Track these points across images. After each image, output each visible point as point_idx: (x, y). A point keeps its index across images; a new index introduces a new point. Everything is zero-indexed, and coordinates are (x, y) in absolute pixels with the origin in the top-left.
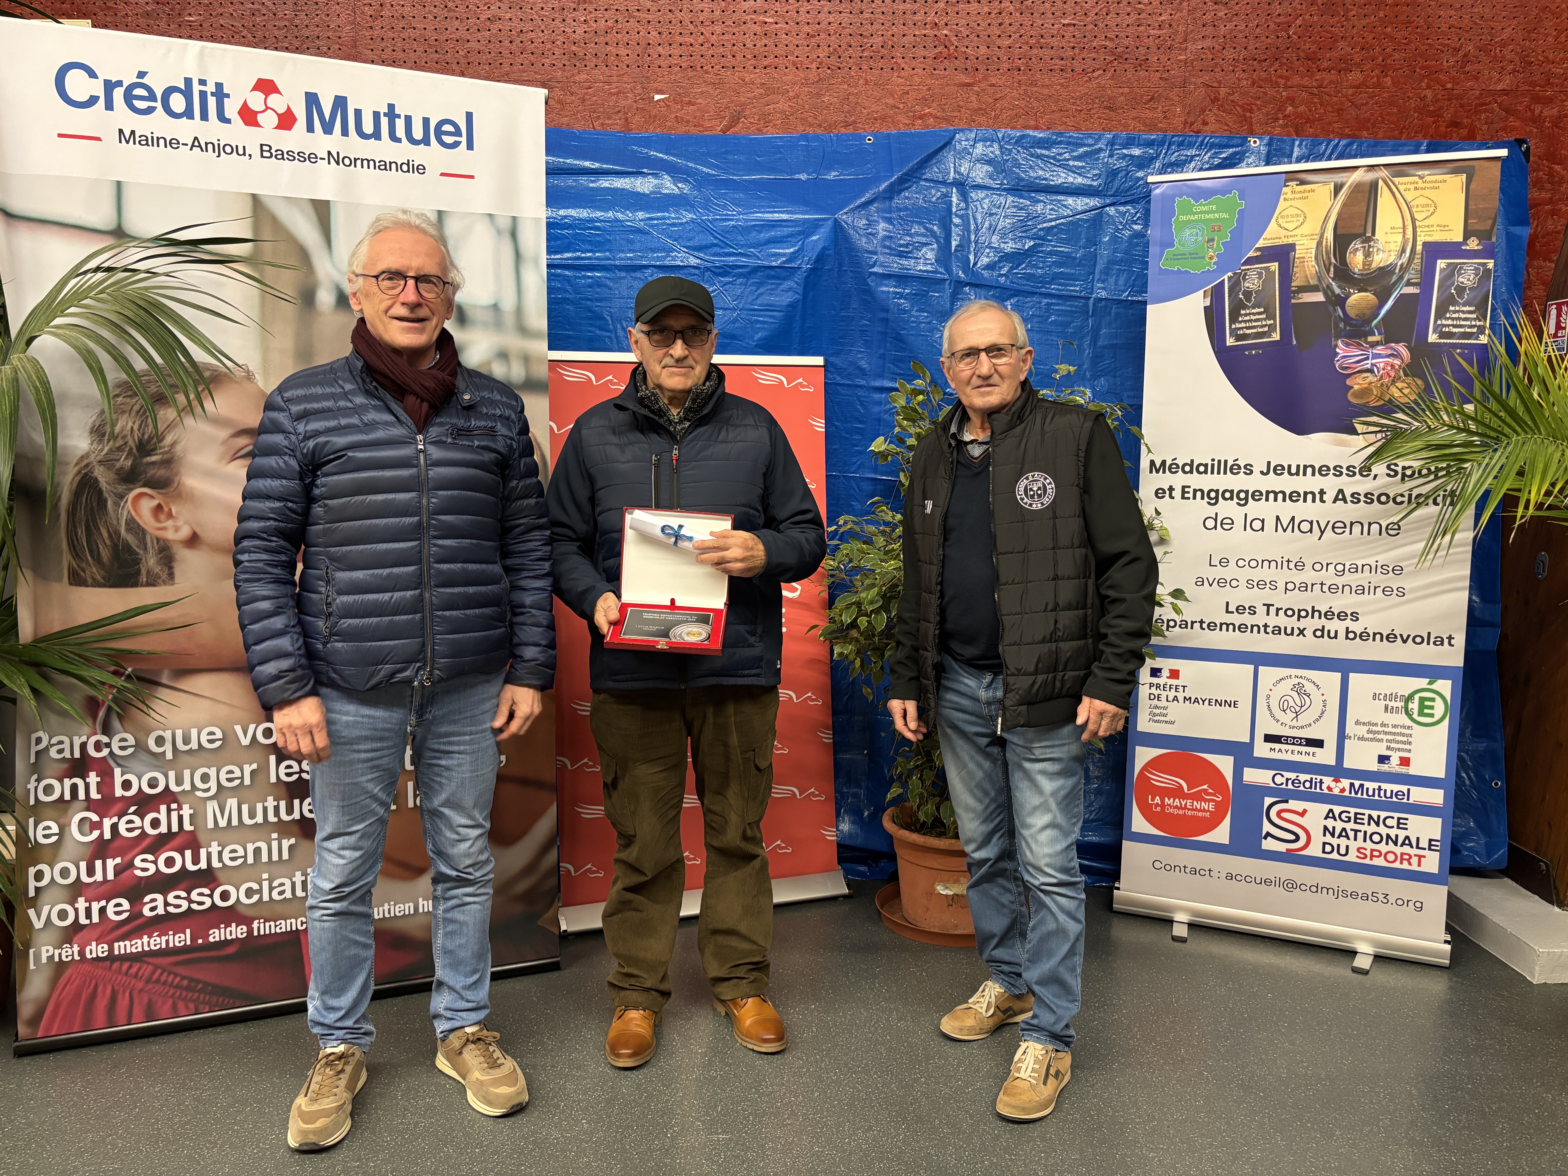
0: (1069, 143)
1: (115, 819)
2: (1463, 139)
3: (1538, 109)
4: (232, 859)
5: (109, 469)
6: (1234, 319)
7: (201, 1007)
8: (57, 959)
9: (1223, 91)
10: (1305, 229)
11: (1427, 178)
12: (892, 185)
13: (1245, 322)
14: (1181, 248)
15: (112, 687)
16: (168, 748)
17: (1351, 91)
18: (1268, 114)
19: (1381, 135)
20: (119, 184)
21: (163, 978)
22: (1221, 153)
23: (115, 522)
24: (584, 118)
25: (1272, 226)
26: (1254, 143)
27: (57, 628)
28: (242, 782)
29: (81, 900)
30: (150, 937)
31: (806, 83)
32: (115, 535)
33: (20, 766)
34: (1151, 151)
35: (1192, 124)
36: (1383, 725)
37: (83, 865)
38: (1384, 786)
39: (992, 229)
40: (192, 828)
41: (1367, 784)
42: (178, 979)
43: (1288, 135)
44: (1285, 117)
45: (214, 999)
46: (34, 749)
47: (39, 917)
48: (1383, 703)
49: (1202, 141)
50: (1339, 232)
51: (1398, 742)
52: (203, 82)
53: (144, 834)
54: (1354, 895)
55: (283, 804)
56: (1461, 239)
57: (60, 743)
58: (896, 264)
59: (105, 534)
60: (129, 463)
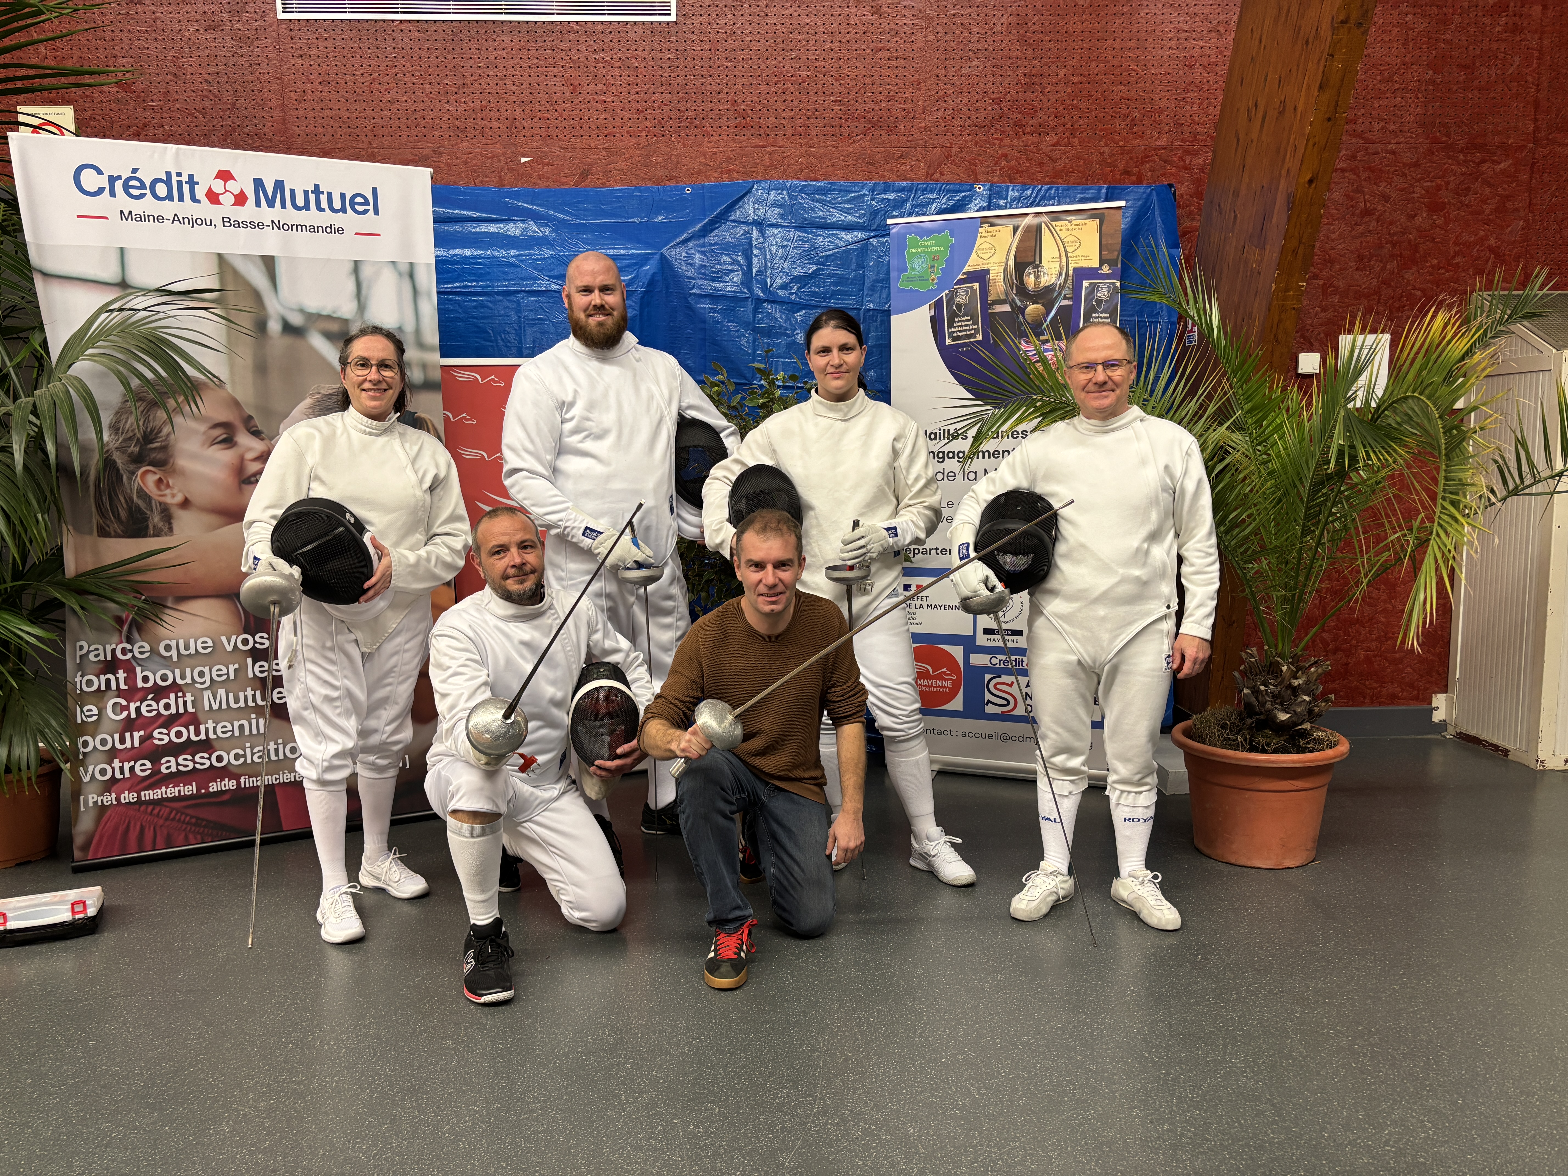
0: (840, 190)
1: (138, 704)
2: (1132, 183)
3: (1188, 159)
4: (223, 732)
5: (123, 453)
6: (950, 325)
7: (206, 838)
8: (100, 803)
9: (954, 150)
10: (995, 259)
11: (1072, 222)
12: (704, 226)
13: (958, 327)
14: (912, 273)
16: (174, 652)
17: (1048, 149)
18: (988, 167)
19: (1071, 181)
20: (122, 250)
21: (177, 817)
22: (954, 198)
23: (129, 491)
24: (467, 177)
25: (974, 255)
26: (979, 189)
27: (90, 567)
29: (116, 761)
30: (167, 788)
31: (637, 146)
32: (129, 500)
33: (70, 666)
34: (903, 195)
35: (932, 174)
37: (117, 736)
39: (784, 258)
42: (188, 819)
43: (1004, 183)
44: (1001, 169)
45: (214, 833)
46: (79, 653)
49: (942, 186)
50: (1018, 261)
52: (179, 174)
53: (159, 714)
55: (258, 693)
56: (1097, 266)
57: (97, 649)
58: (710, 286)
59: (123, 501)
60: (137, 449)
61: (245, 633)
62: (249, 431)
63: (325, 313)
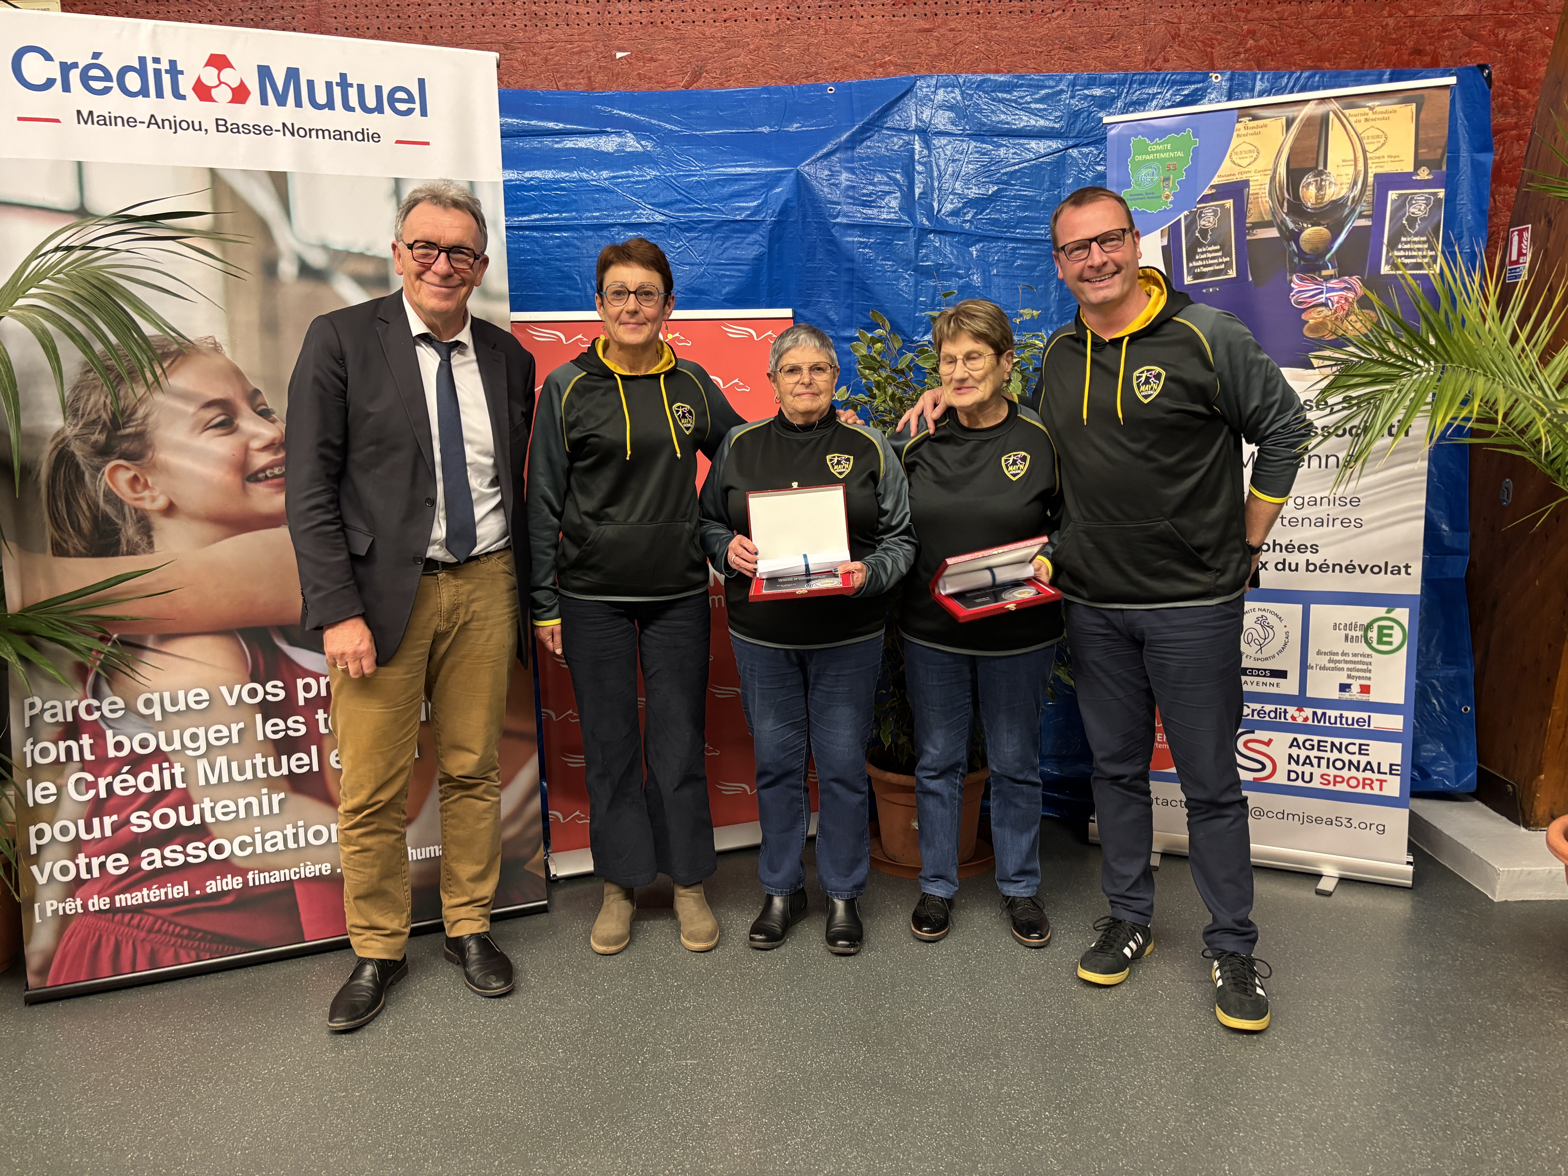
0: (1030, 86)
1: (110, 779)
2: (1426, 66)
3: (1501, 33)
4: (225, 814)
5: (84, 442)
6: (1191, 257)
7: (202, 955)
8: (61, 913)
9: (1183, 27)
10: (1260, 165)
11: (1378, 109)
12: (853, 135)
13: (1202, 260)
14: (1137, 188)
15: (99, 652)
16: (157, 710)
17: (1312, 22)
18: (1229, 48)
19: (1342, 65)
20: (80, 164)
21: (164, 928)
22: (1183, 90)
23: (93, 494)
24: (547, 78)
25: (1226, 163)
26: (1216, 78)
27: (44, 597)
28: (231, 740)
29: (81, 856)
30: (149, 889)
31: (766, 35)
32: (94, 507)
33: (15, 732)
34: (1113, 91)
35: (1153, 61)
36: (1344, 654)
37: (81, 823)
38: (1346, 714)
39: (956, 176)
40: (184, 786)
41: (1329, 712)
42: (178, 929)
43: (1250, 69)
44: (1246, 51)
45: (215, 947)
46: (28, 714)
47: (42, 873)
48: (1343, 632)
49: (1164, 79)
50: (1292, 166)
51: (1358, 670)
52: (156, 60)
53: (138, 793)
54: (1318, 820)
55: (271, 761)
56: (1411, 170)
57: (54, 707)
58: (859, 214)
59: (85, 507)
60: (102, 438)
61: (253, 680)
62: (255, 411)
63: (355, 250)
